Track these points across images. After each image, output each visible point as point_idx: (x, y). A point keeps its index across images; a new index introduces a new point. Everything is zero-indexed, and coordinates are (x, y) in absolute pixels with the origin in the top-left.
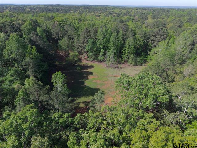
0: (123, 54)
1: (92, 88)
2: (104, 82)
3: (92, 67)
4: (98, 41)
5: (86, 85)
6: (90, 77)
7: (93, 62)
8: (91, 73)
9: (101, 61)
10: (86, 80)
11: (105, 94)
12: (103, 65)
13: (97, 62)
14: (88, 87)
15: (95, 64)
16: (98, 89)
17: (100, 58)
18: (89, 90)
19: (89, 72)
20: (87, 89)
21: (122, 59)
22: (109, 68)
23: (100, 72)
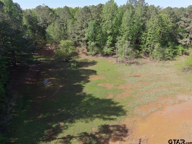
0: (142, 44)
1: (98, 99)
2: (118, 85)
3: (94, 63)
5: (85, 93)
6: (92, 78)
7: (95, 56)
8: (94, 72)
9: (107, 55)
10: (85, 83)
11: (127, 113)
12: (111, 60)
13: (102, 57)
14: (90, 96)
15: (100, 59)
16: (110, 100)
17: (107, 50)
18: (92, 104)
19: (90, 70)
20: (87, 101)
21: (140, 50)
22: (121, 64)
23: (108, 70)
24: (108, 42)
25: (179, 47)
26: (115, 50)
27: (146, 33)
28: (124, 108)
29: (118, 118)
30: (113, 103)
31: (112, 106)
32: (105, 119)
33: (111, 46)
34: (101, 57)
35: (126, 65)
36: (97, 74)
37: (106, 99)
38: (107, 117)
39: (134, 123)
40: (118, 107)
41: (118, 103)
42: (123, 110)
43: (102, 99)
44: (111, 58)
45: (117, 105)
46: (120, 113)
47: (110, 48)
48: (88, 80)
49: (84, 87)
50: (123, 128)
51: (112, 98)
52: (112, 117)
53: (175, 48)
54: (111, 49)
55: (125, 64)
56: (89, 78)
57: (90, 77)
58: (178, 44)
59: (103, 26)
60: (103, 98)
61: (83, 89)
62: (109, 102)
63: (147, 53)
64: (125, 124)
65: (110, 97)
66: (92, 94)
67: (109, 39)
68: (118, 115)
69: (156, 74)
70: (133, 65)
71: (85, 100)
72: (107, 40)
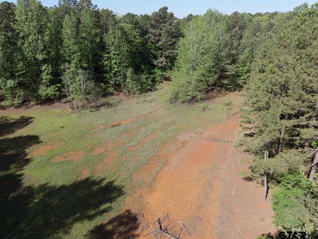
1: (63, 188)
2: (92, 150)
3: (25, 122)
4: (23, 44)
5: (29, 188)
6: (33, 152)
7: (23, 108)
9: (48, 101)
10: (21, 168)
11: (124, 189)
12: (56, 109)
13: (39, 106)
14: (43, 188)
15: (34, 111)
16: (87, 179)
17: (45, 91)
18: (55, 201)
19: (21, 137)
20: (42, 201)
21: (105, 83)
22: (83, 111)
23: (62, 127)
24: (45, 77)
25: (156, 71)
26: (63, 90)
27: (107, 54)
28: (116, 184)
29: (113, 204)
30: (94, 183)
31: (95, 188)
32: (91, 218)
33: (52, 82)
34: (37, 106)
35: (91, 111)
36: (41, 142)
37: (80, 182)
38: (93, 212)
39: (140, 201)
40: (105, 185)
41: (104, 179)
42: (115, 188)
43: (71, 185)
44: (58, 104)
45: (104, 183)
46: (112, 195)
47: (52, 87)
48: (26, 158)
49: (22, 175)
50: (127, 216)
51: (90, 175)
52: (103, 207)
53: (151, 73)
54: (54, 88)
55: (88, 111)
56: (26, 155)
57: (27, 151)
58: (154, 66)
59: (25, 45)
60: (73, 182)
61: (21, 180)
62: (87, 183)
63: (118, 87)
64: (128, 208)
65: (85, 175)
66: (47, 184)
67: (45, 69)
68: (111, 200)
69: (142, 115)
70: (102, 108)
71: (36, 200)
72: (42, 72)
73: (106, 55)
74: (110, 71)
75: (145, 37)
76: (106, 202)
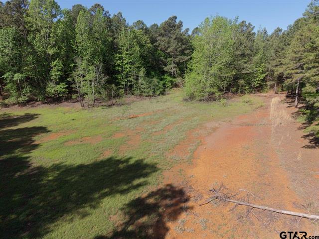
2: (111, 135)
3: (29, 117)
8: (42, 130)
9: (56, 100)
17: (53, 88)
23: (73, 120)
24: (55, 73)
25: (165, 77)
27: (119, 54)
28: (148, 161)
31: (122, 166)
33: (62, 79)
34: (43, 105)
35: (103, 108)
36: (50, 131)
39: (181, 174)
40: (134, 163)
41: (130, 158)
42: (147, 166)
45: (132, 162)
46: (144, 171)
47: (61, 84)
48: (34, 143)
49: (28, 157)
53: (161, 80)
54: (63, 85)
56: (33, 141)
57: (34, 138)
58: (164, 73)
59: (37, 39)
61: (29, 162)
67: (55, 66)
70: (114, 107)
73: (117, 55)
74: (122, 71)
75: (154, 45)
76: (139, 177)
